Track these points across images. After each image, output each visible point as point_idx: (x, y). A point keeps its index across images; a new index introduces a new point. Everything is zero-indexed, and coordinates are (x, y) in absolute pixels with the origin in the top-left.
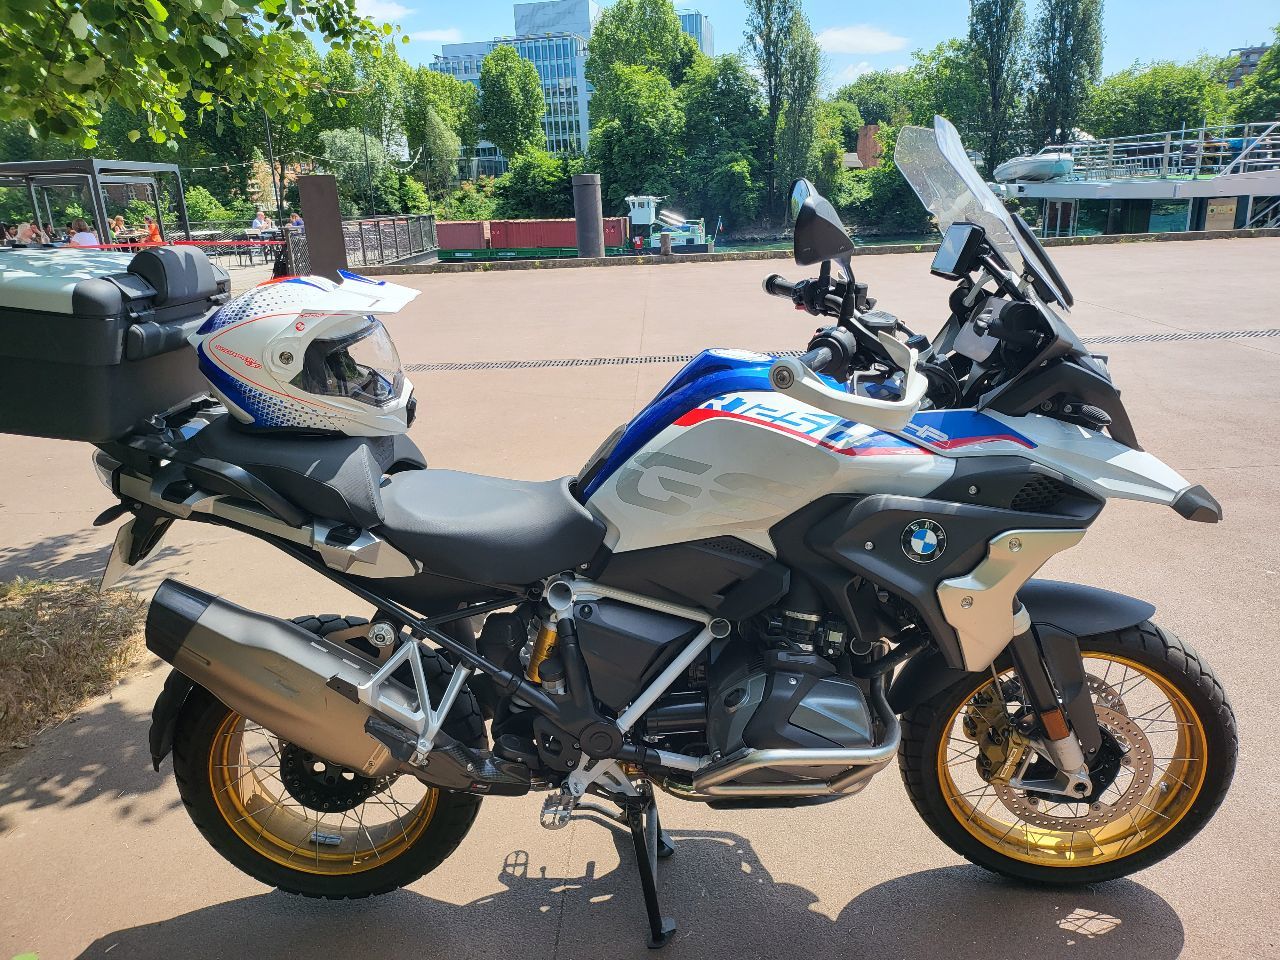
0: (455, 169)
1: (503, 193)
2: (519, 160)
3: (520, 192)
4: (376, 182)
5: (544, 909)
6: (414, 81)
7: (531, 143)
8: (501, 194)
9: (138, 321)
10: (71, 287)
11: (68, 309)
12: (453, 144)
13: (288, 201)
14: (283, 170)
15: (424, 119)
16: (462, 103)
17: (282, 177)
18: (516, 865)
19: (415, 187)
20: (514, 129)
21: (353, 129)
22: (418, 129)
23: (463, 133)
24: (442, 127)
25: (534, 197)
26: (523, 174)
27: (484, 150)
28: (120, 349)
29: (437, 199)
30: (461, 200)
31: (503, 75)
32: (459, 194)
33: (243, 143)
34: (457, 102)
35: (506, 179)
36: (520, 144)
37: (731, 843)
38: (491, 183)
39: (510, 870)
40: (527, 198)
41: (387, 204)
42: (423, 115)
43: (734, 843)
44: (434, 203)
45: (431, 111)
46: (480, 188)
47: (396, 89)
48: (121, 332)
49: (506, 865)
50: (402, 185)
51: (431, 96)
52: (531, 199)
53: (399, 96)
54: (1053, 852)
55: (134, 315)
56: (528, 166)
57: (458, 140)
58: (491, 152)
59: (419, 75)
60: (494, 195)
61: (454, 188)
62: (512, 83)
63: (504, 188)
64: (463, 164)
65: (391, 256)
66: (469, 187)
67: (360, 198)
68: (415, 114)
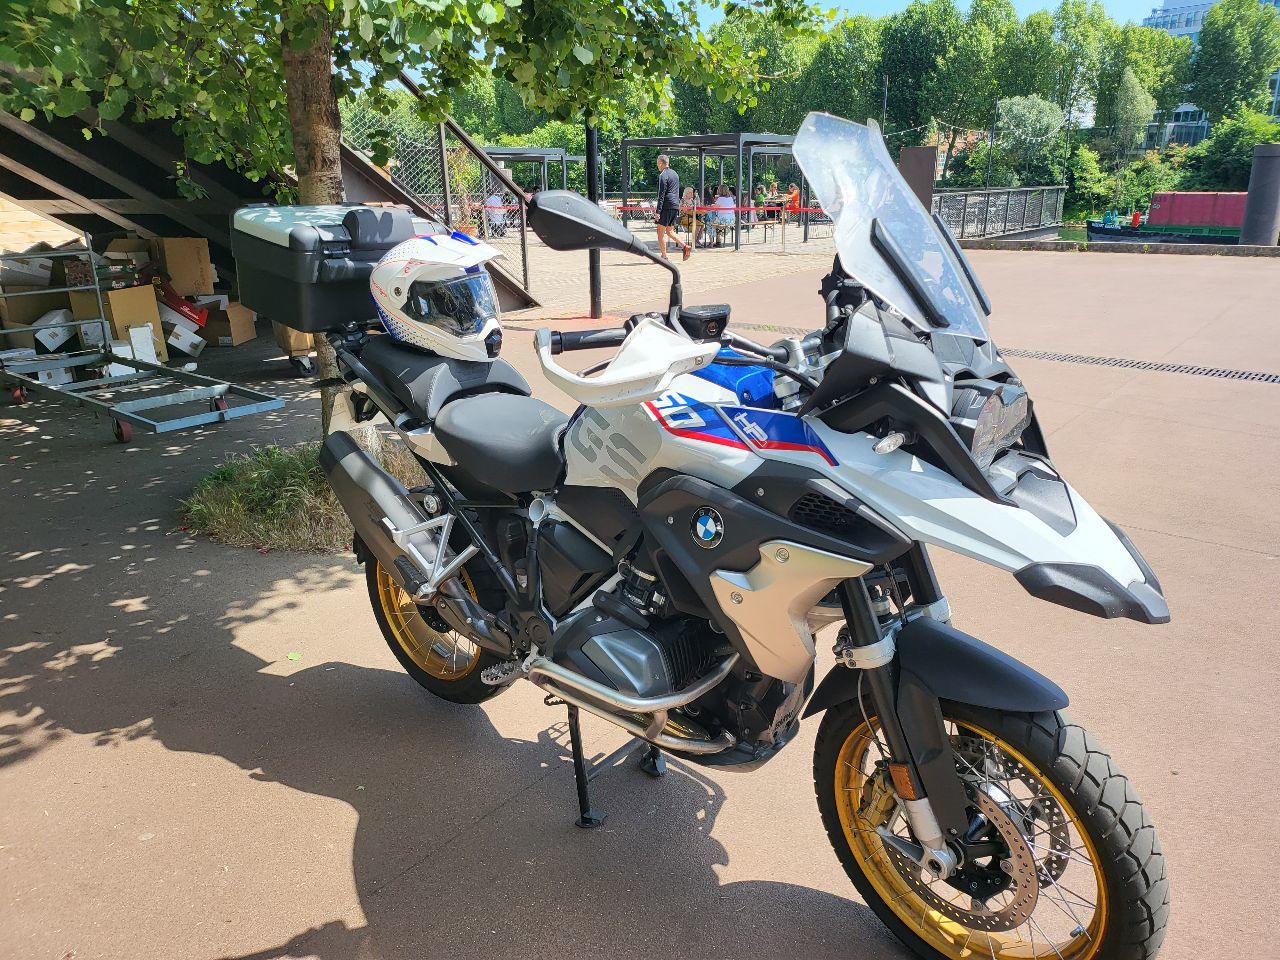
0: (1141, 137)
1: (1195, 163)
2: (1226, 124)
3: (1218, 163)
4: (1045, 151)
5: (543, 765)
6: (1118, 39)
7: (1249, 105)
8: (1191, 166)
9: (330, 256)
10: (289, 230)
11: (286, 244)
12: (1145, 107)
13: (951, 170)
14: (954, 139)
15: (1119, 82)
16: (1170, 61)
17: (952, 146)
18: (558, 731)
19: (1088, 156)
20: (1230, 88)
21: (1035, 95)
22: (1109, 93)
23: (1160, 96)
24: (1138, 88)
25: (1235, 169)
26: (1225, 143)
27: (1187, 113)
28: (316, 274)
29: (1110, 170)
30: (1138, 172)
31: (1231, 26)
32: (1137, 165)
33: (923, 113)
34: (1164, 60)
35: (1202, 148)
36: (1232, 106)
37: (711, 792)
38: (1182, 152)
39: (551, 731)
40: (1226, 170)
41: (1051, 174)
42: (1118, 77)
43: (713, 794)
44: (1105, 174)
45: (1129, 73)
46: (1167, 158)
47: (1093, 49)
48: (317, 263)
49: (552, 728)
50: (1073, 154)
51: (1134, 56)
52: (1231, 171)
53: (1096, 57)
54: (951, 941)
55: (326, 252)
56: (1236, 133)
57: (1153, 103)
58: (1193, 116)
59: (1124, 32)
60: (1183, 166)
61: (1135, 157)
62: (1242, 36)
63: (1198, 159)
64: (1154, 131)
65: (996, 229)
66: (1153, 157)
67: (1024, 167)
68: (1109, 76)
